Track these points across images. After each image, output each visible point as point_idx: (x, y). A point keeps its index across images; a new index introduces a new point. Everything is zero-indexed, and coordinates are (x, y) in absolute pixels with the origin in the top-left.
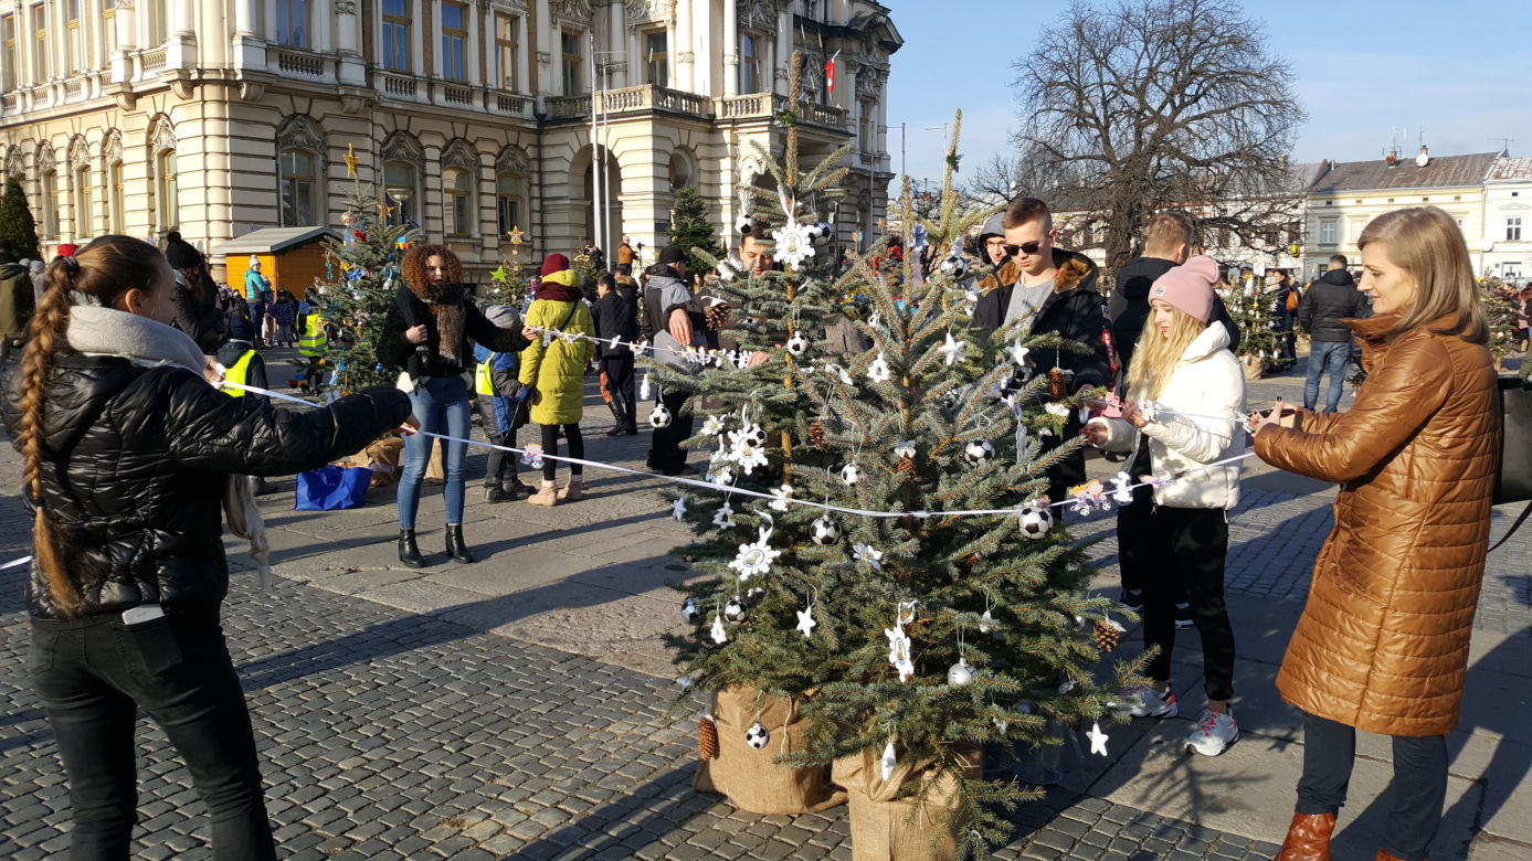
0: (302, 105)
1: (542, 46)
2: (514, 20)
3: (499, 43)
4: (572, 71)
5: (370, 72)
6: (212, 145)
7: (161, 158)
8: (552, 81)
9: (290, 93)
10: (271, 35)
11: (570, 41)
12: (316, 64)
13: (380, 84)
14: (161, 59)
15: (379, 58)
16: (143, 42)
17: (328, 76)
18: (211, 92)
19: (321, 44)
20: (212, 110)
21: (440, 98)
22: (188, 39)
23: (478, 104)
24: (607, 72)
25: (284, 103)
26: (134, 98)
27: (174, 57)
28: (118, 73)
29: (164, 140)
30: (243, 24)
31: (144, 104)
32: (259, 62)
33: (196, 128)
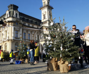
0: (17, 42)
1: (36, 36)
2: (34, 35)
3: (33, 36)
4: (38, 38)
5: (23, 39)
6: (10, 45)
7: (6, 46)
8: (37, 39)
9: (16, 41)
10: (15, 36)
11: (38, 36)
12: (18, 39)
13: (23, 40)
14: (6, 39)
15: (23, 38)
16: (5, 38)
17: (19, 39)
18: (10, 41)
19: (19, 37)
20: (10, 42)
21: (28, 41)
22: (8, 37)
23: (27, 41)
24: (41, 38)
25: (16, 42)
26: (4, 42)
27: (7, 38)
28: (3, 40)
29: (6, 45)
30: (13, 36)
31: (5, 42)
32: (14, 39)
33: (9, 44)
